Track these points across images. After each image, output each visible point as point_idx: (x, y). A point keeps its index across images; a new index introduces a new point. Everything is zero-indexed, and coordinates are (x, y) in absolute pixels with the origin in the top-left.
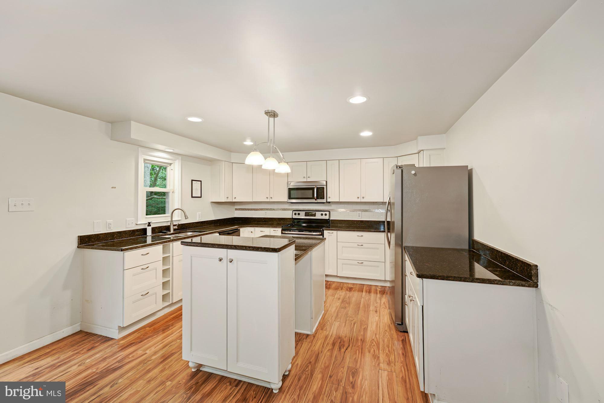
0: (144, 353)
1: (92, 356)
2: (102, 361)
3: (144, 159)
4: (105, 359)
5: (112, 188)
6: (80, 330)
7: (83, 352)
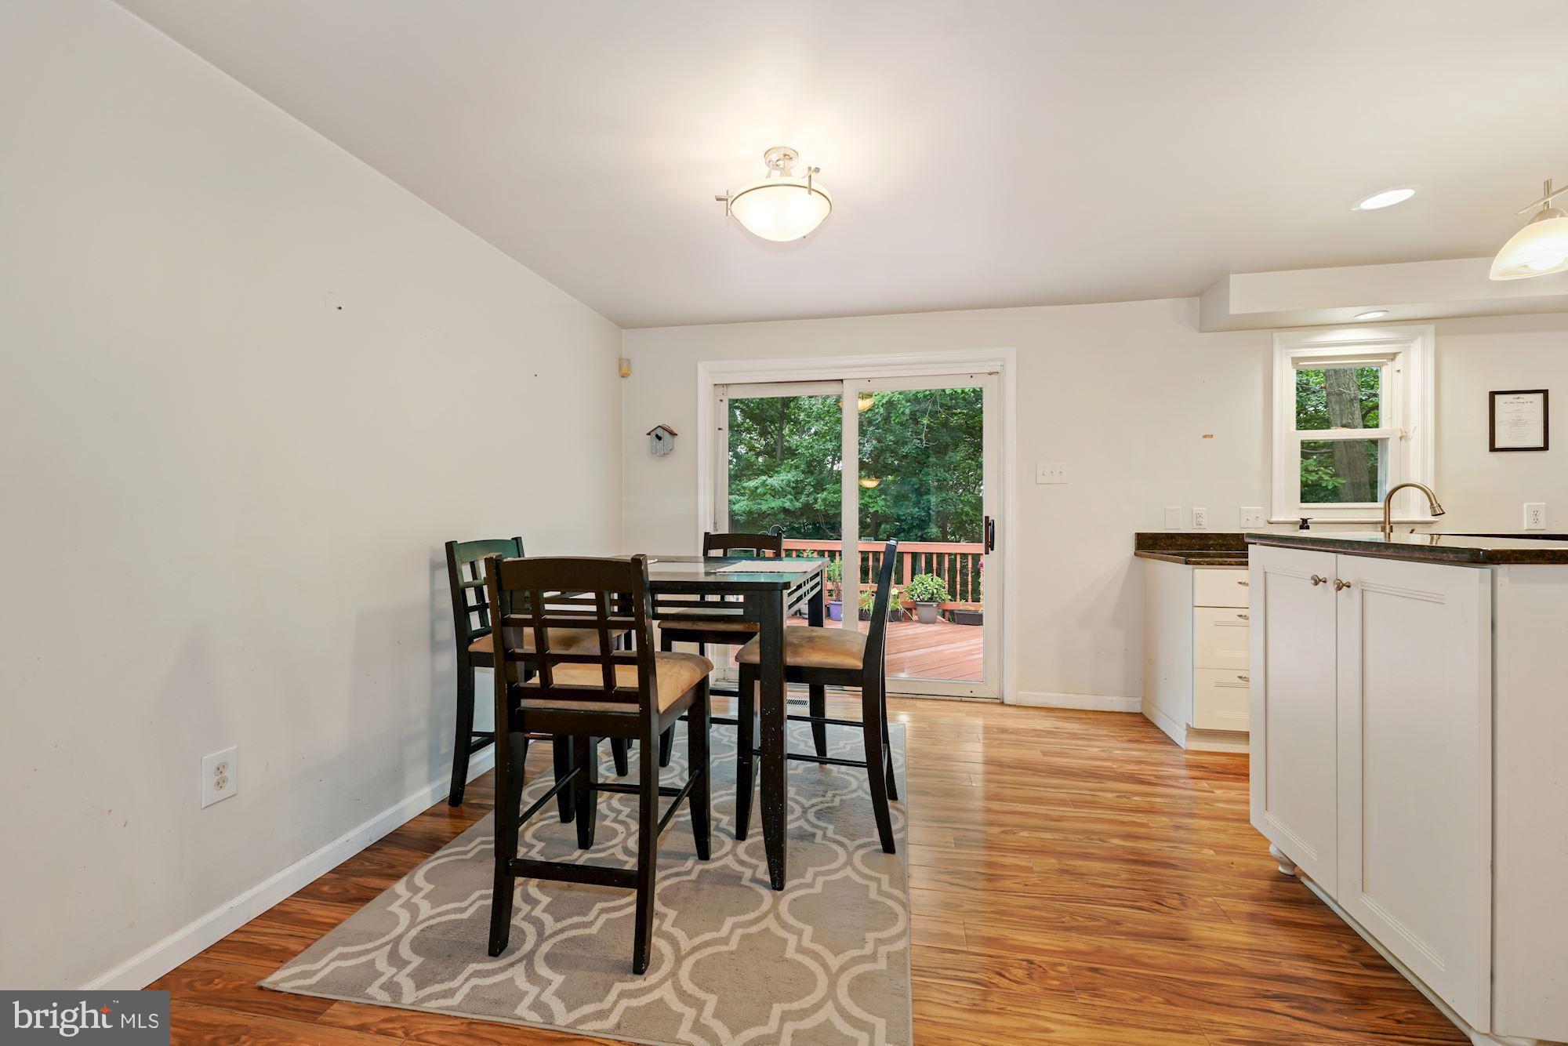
0: (1211, 790)
1: (1128, 749)
2: (1135, 762)
3: (1292, 358)
4: (1141, 762)
5: (1205, 437)
6: (1139, 712)
7: (1120, 739)
